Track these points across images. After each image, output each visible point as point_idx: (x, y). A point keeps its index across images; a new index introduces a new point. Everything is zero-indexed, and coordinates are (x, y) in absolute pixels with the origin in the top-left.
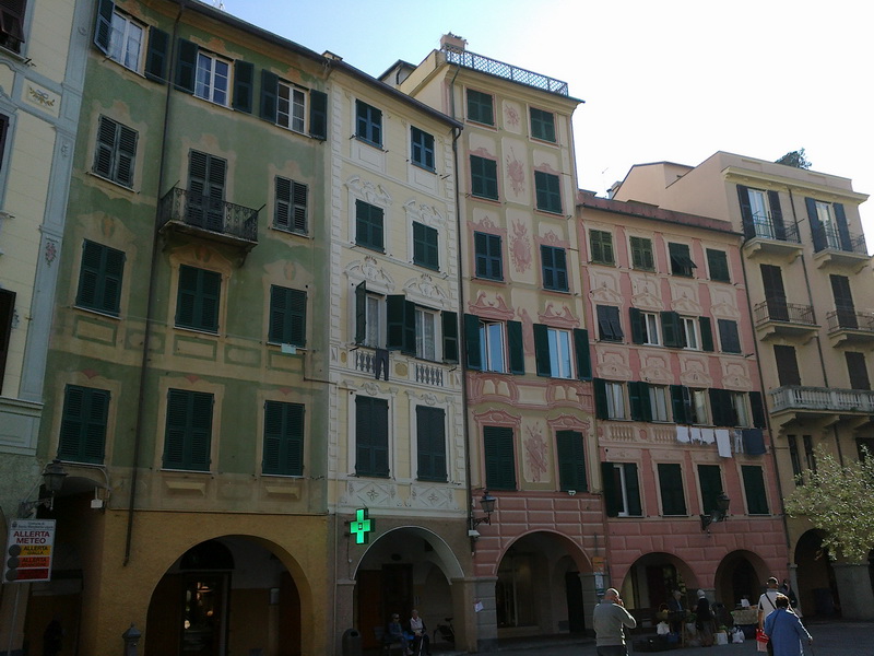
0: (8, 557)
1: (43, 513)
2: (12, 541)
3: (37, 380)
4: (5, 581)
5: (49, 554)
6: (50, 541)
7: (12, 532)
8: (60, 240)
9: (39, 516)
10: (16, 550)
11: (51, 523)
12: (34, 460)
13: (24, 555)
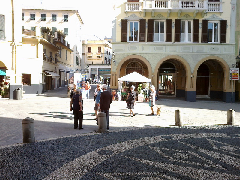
0: (230, 77)
1: (237, 67)
2: (231, 72)
3: (233, 38)
4: (230, 80)
5: (238, 75)
6: (238, 72)
7: (231, 70)
8: (236, 4)
9: (236, 67)
10: (231, 74)
11: (238, 69)
12: (234, 55)
13: (233, 75)
